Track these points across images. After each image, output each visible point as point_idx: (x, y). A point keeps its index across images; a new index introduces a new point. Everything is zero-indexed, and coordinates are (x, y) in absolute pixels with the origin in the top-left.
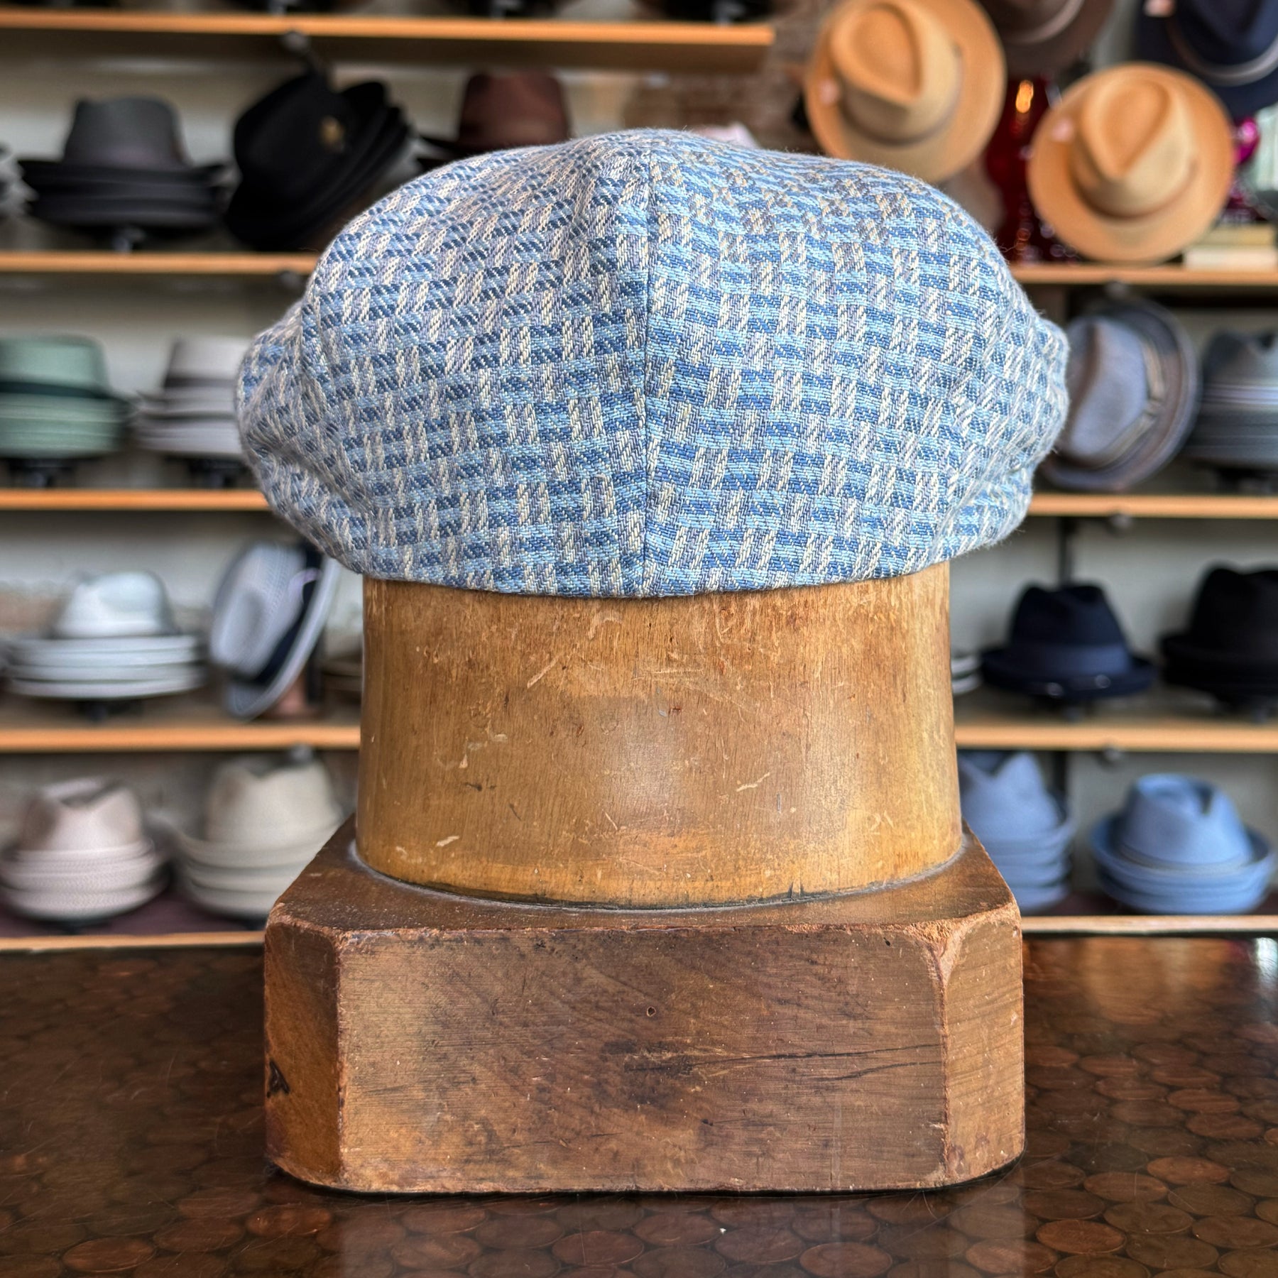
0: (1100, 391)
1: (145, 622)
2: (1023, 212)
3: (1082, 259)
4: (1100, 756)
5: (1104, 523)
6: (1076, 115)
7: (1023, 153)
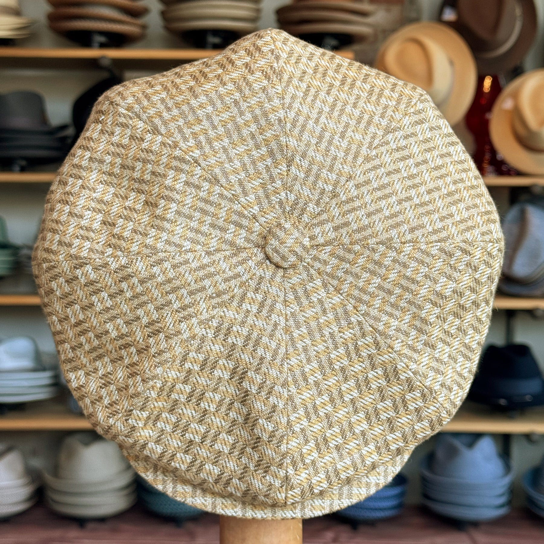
0: (528, 244)
1: (27, 363)
2: (487, 147)
3: (519, 173)
4: (528, 437)
5: (531, 313)
6: (515, 96)
7: (487, 116)
